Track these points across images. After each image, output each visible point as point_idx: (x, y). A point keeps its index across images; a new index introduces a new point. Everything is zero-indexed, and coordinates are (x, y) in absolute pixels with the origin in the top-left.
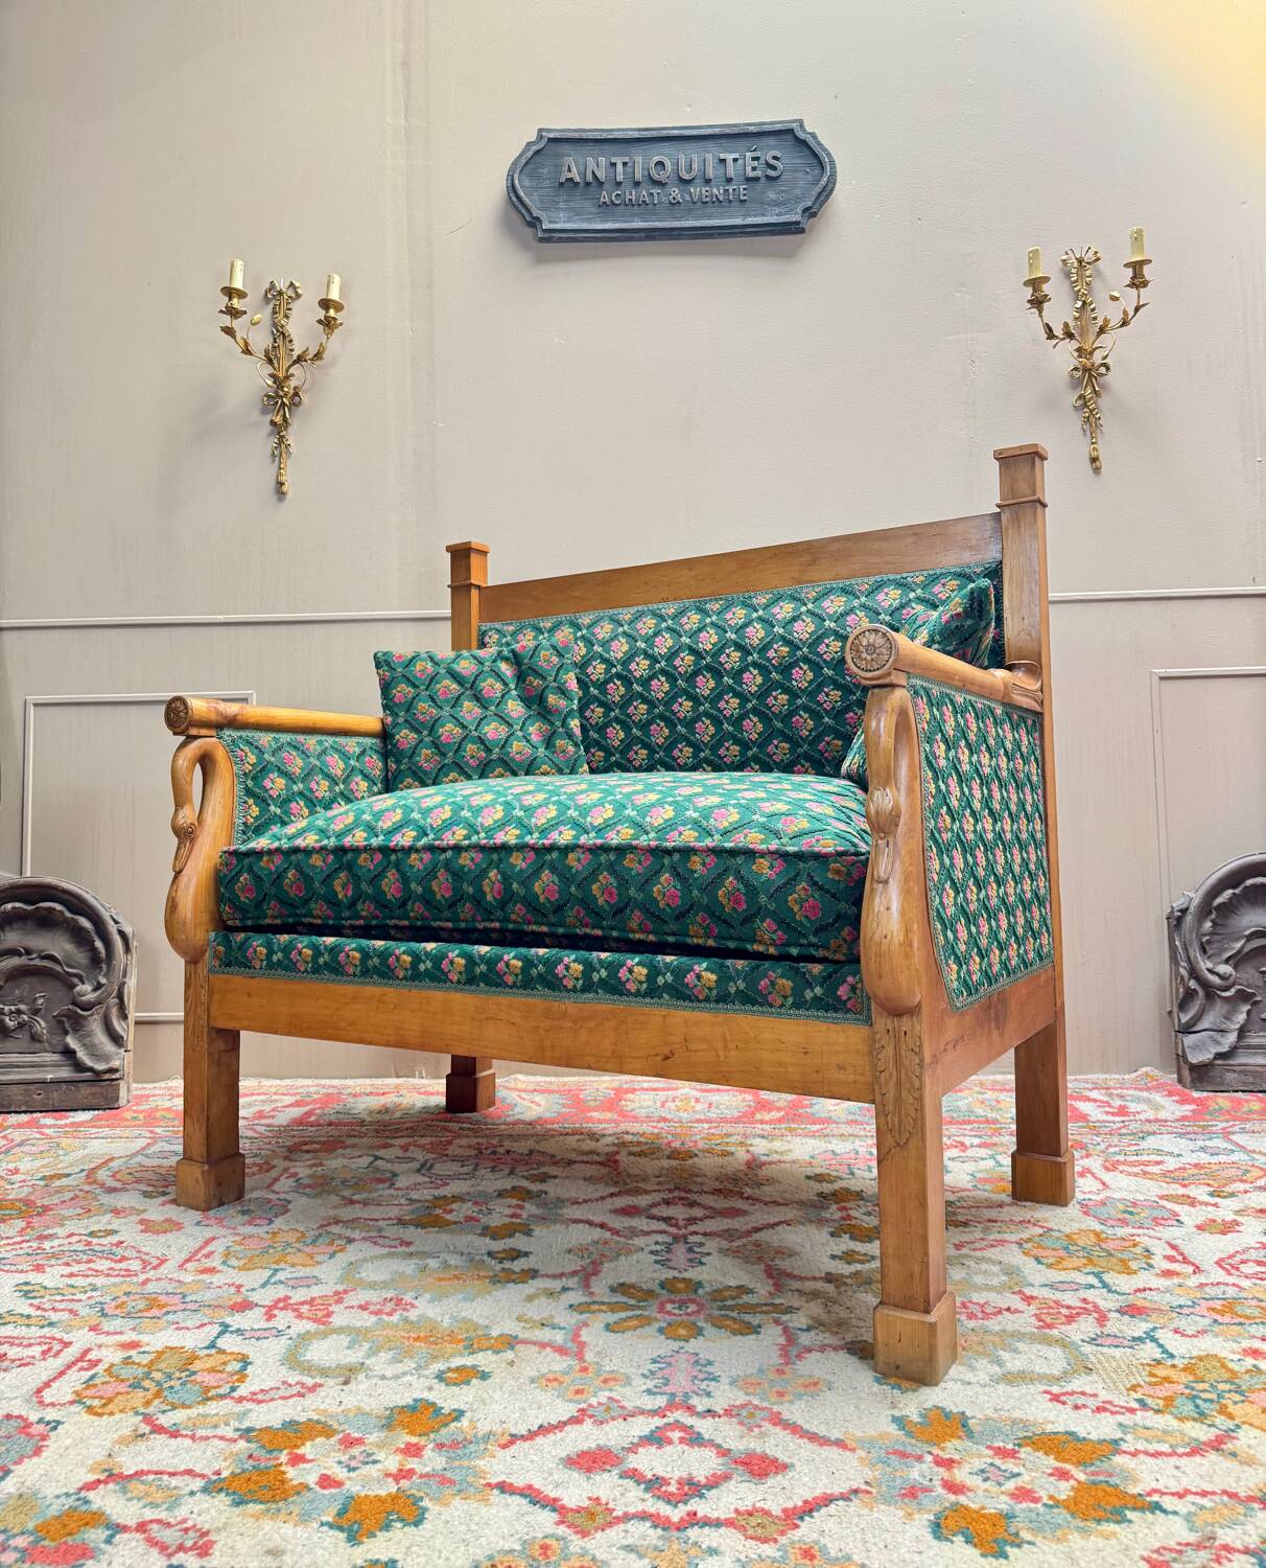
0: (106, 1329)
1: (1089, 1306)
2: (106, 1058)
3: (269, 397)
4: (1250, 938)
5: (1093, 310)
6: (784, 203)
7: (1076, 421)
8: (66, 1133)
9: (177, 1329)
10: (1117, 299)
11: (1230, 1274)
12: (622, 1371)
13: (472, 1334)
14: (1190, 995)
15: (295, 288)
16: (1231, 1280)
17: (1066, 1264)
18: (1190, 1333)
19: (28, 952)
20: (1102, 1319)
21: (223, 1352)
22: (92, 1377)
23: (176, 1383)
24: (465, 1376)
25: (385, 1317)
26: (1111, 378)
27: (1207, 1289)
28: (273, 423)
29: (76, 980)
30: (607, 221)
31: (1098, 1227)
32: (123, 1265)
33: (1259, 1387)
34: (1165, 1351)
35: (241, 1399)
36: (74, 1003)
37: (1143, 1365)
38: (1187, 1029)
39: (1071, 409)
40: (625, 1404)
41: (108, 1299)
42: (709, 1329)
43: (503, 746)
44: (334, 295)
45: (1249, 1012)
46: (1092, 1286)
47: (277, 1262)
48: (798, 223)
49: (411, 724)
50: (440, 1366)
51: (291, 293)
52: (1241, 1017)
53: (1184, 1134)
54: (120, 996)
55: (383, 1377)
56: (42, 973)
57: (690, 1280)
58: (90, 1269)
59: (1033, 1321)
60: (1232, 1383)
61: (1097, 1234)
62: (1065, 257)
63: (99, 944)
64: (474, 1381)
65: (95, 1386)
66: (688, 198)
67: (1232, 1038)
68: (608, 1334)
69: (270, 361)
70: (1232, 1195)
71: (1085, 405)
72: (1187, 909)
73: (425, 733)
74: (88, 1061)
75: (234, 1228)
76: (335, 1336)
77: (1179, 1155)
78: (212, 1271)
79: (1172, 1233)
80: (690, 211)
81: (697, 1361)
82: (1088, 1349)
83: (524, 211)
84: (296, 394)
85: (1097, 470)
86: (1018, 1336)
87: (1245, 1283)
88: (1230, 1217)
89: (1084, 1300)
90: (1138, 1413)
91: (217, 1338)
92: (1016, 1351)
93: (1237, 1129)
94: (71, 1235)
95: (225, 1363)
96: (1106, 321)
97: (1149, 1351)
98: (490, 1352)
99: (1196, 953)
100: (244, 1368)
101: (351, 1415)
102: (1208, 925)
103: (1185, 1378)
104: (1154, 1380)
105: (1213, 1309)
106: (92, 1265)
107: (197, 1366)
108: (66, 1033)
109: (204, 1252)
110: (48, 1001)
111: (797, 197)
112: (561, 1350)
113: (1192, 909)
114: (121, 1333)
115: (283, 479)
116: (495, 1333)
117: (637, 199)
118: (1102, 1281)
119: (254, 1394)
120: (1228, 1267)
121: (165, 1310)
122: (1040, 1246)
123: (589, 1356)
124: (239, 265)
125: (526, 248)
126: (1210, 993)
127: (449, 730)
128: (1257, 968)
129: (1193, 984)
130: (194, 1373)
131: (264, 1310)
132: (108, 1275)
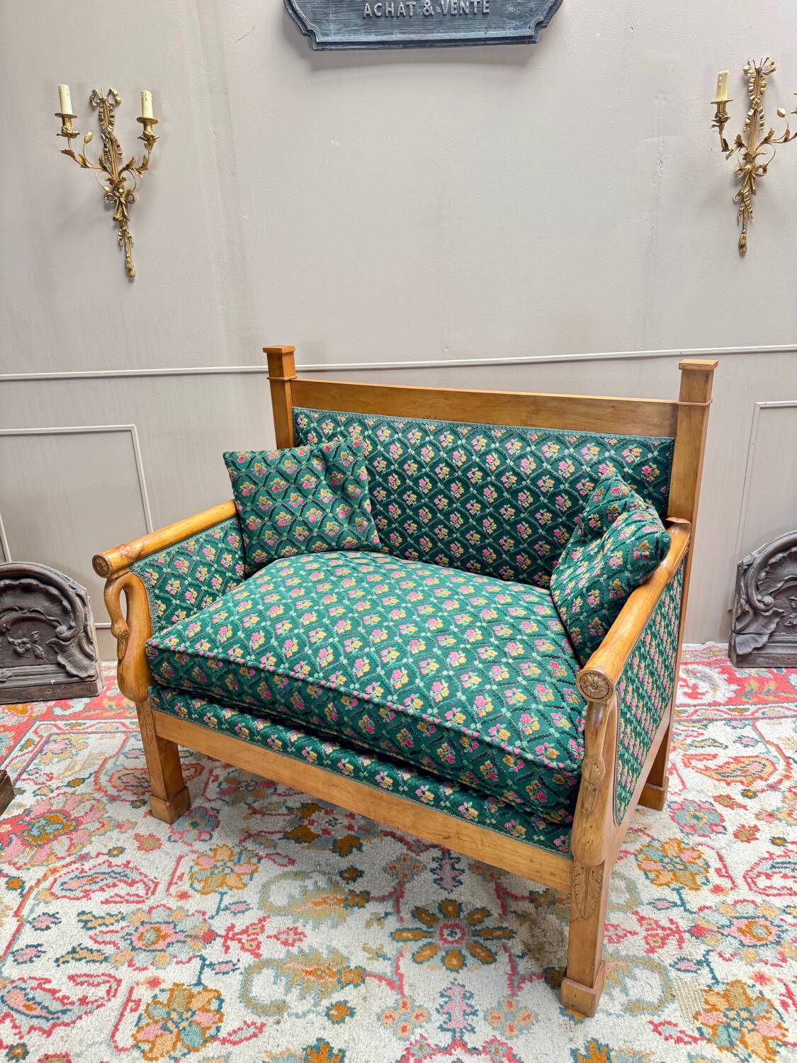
0: (138, 965)
1: (673, 927)
2: (85, 669)
3: (108, 196)
4: (787, 581)
5: (761, 118)
6: (520, 17)
7: (733, 213)
8: (72, 726)
9: (178, 963)
10: (783, 116)
11: (751, 889)
12: (425, 1006)
13: (340, 967)
14: (745, 613)
15: (114, 96)
16: (750, 896)
17: (663, 879)
18: (727, 956)
19: (21, 609)
20: (681, 941)
21: (205, 989)
22: (140, 1018)
23: (185, 1024)
24: (341, 1013)
25: (290, 948)
26: (767, 179)
27: (739, 907)
28: (114, 219)
29: (56, 624)
30: (370, 33)
31: (680, 836)
32: (133, 890)
33: (762, 1015)
34: (714, 978)
35: (224, 1041)
36: (57, 637)
37: (701, 990)
38: (739, 633)
39: (731, 202)
40: (430, 1041)
41: (131, 930)
42: (470, 960)
43: (320, 527)
44: (149, 114)
45: (778, 624)
46: (675, 905)
47: (221, 886)
48: (530, 37)
49: (255, 512)
50: (325, 1003)
51: (111, 101)
52: (773, 626)
53: (730, 720)
54: (86, 631)
55: (297, 1016)
56: (33, 620)
57: (456, 901)
58: (116, 895)
59: (643, 943)
60: (749, 1011)
61: (679, 843)
62: (746, 67)
63: (65, 603)
64: (347, 1019)
65: (143, 1028)
66: (438, 10)
67: (765, 639)
68: (415, 965)
69: (105, 169)
70: (755, 795)
71: (743, 201)
72: (751, 564)
73: (266, 519)
74: (74, 671)
75: (191, 845)
76: (265, 971)
77: (726, 747)
78: (184, 896)
79: (720, 841)
80: (440, 23)
81: (464, 995)
82: (673, 973)
83: (300, 25)
84: (129, 193)
85: (742, 254)
86: (634, 960)
87: (759, 899)
88: (753, 822)
89: (671, 921)
90: (699, 1042)
91: (201, 973)
92: (634, 978)
93: (759, 714)
94: (98, 854)
95: (209, 1002)
96: (771, 133)
97: (705, 977)
98: (351, 986)
99: (753, 591)
100: (220, 1006)
101: (285, 1057)
102: (763, 574)
103: (722, 1005)
104: (707, 1007)
105: (740, 930)
106: (116, 890)
107: (195, 1005)
108: (57, 653)
109: (178, 874)
110: (40, 635)
111: (531, 10)
112: (391, 984)
113: (755, 565)
114: (145, 969)
115: (130, 266)
116: (352, 967)
117: (396, 11)
118: (681, 899)
119: (230, 1035)
120: (749, 880)
121: (166, 942)
122: (647, 859)
123: (406, 989)
124: (66, 89)
125: (303, 56)
126: (757, 612)
127: (283, 518)
128: (788, 597)
129: (747, 608)
130: (194, 1013)
131: (222, 940)
132: (128, 902)
